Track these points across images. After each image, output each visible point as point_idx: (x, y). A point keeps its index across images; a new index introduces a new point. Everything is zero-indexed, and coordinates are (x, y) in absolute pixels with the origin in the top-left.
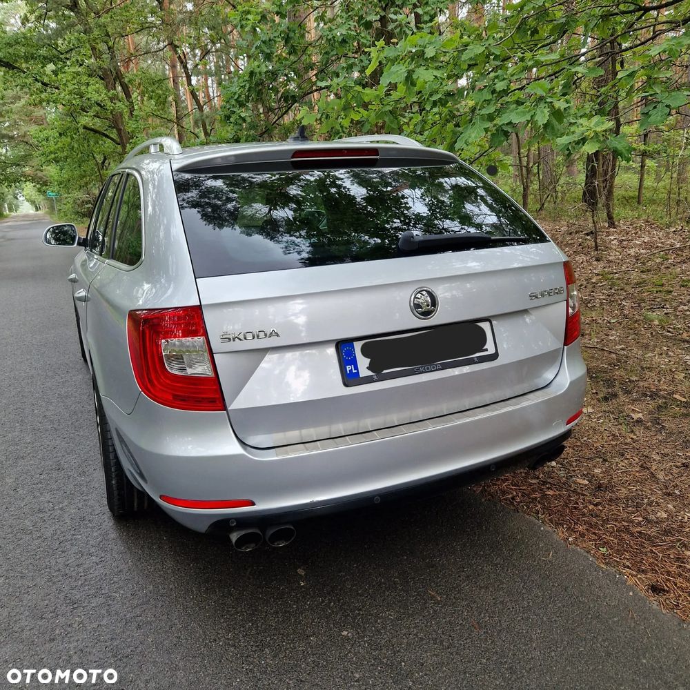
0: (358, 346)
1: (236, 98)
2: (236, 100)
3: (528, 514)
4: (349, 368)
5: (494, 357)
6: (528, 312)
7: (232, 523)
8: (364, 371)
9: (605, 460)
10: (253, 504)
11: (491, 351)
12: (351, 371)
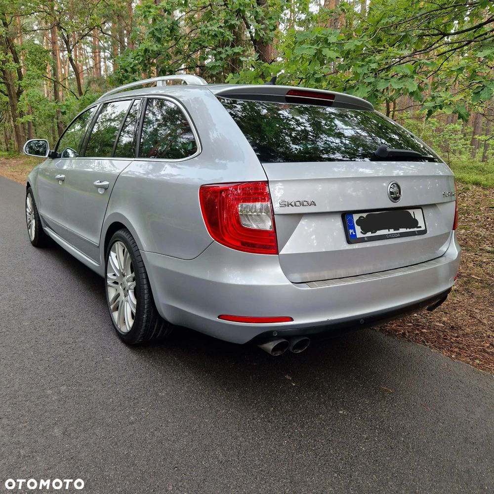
0: (356, 217)
1: (131, 66)
2: (131, 68)
3: (418, 343)
4: (351, 231)
5: (424, 232)
6: (436, 206)
7: (275, 334)
8: (359, 235)
9: (446, 313)
10: (292, 320)
11: (423, 228)
12: (352, 233)
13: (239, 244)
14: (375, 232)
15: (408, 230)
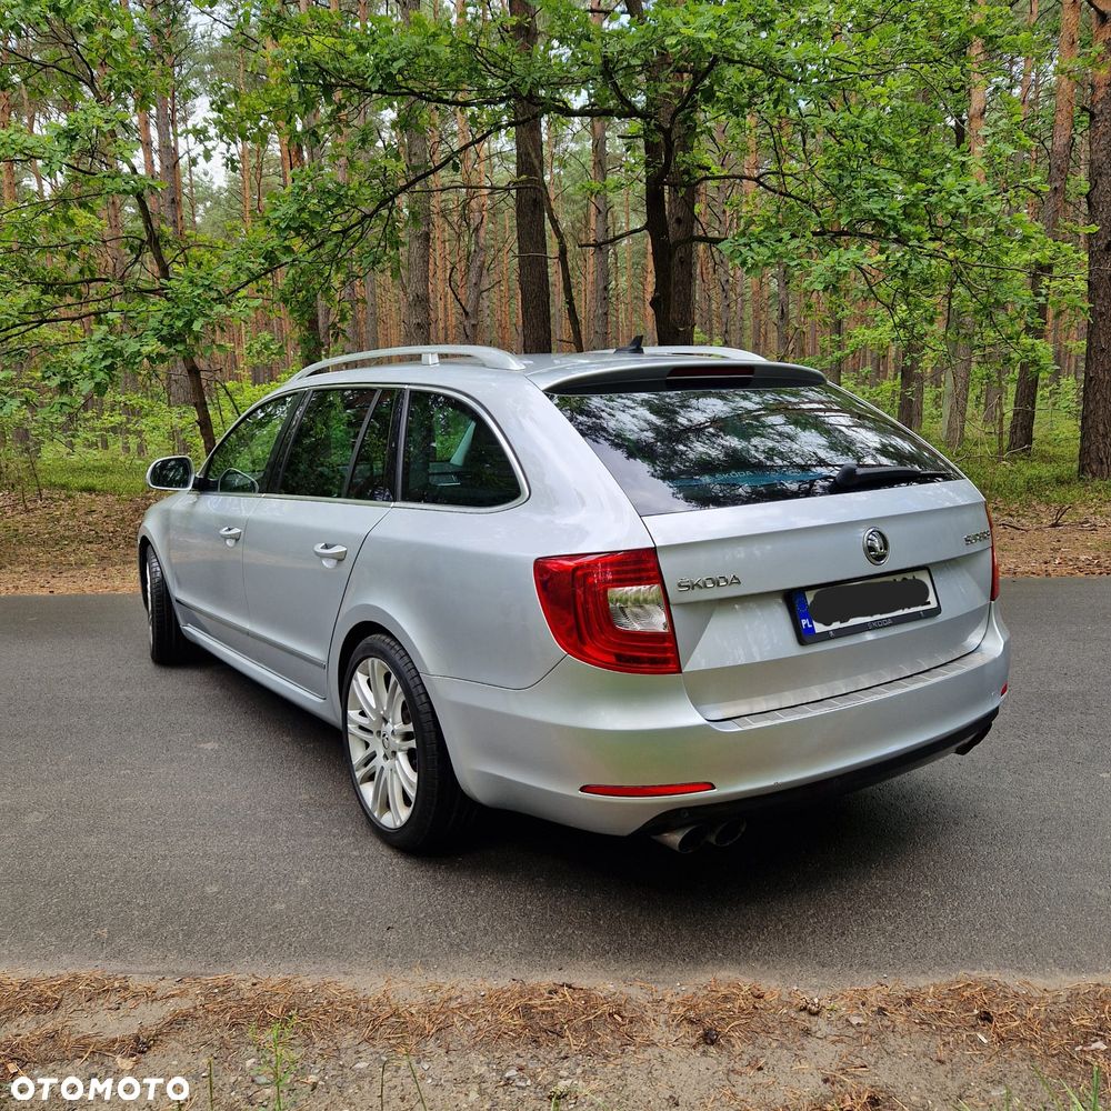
0: (810, 596)
4: (804, 622)
5: (937, 611)
7: (684, 813)
8: (819, 627)
10: (714, 788)
11: (933, 605)
12: (806, 625)
13: (613, 659)
14: (846, 620)
15: (907, 611)
